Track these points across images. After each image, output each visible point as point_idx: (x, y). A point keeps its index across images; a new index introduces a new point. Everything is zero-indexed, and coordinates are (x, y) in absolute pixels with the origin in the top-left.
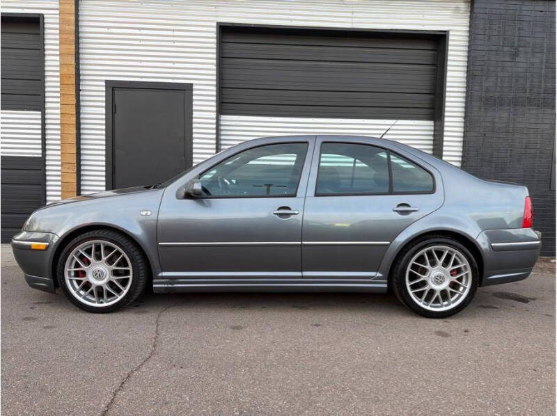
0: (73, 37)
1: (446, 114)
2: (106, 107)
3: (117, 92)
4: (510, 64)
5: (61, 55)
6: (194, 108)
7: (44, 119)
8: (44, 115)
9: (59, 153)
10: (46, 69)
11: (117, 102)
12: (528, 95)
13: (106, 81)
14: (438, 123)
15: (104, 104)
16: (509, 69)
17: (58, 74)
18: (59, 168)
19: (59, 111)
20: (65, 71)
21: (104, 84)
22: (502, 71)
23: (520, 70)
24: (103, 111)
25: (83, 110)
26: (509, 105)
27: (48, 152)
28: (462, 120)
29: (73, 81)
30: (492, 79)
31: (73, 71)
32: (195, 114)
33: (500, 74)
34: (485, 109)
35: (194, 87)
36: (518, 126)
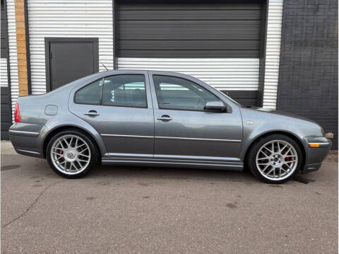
0: (23, 10)
1: (267, 53)
2: (46, 55)
3: (52, 45)
4: (312, 17)
5: (17, 22)
6: (100, 53)
7: (8, 63)
8: (8, 60)
9: (17, 84)
10: (9, 31)
11: (52, 51)
12: (325, 38)
13: (45, 38)
14: (262, 60)
15: (44, 53)
16: (312, 21)
17: (15, 34)
18: (18, 93)
19: (16, 58)
20: (19, 32)
21: (44, 39)
22: (307, 22)
23: (320, 21)
24: (44, 57)
25: (32, 57)
26: (311, 46)
27: (12, 84)
28: (279, 57)
29: (24, 38)
30: (300, 28)
31: (24, 32)
32: (100, 57)
33: (305, 24)
34: (294, 49)
35: (99, 40)
36: (318, 60)
